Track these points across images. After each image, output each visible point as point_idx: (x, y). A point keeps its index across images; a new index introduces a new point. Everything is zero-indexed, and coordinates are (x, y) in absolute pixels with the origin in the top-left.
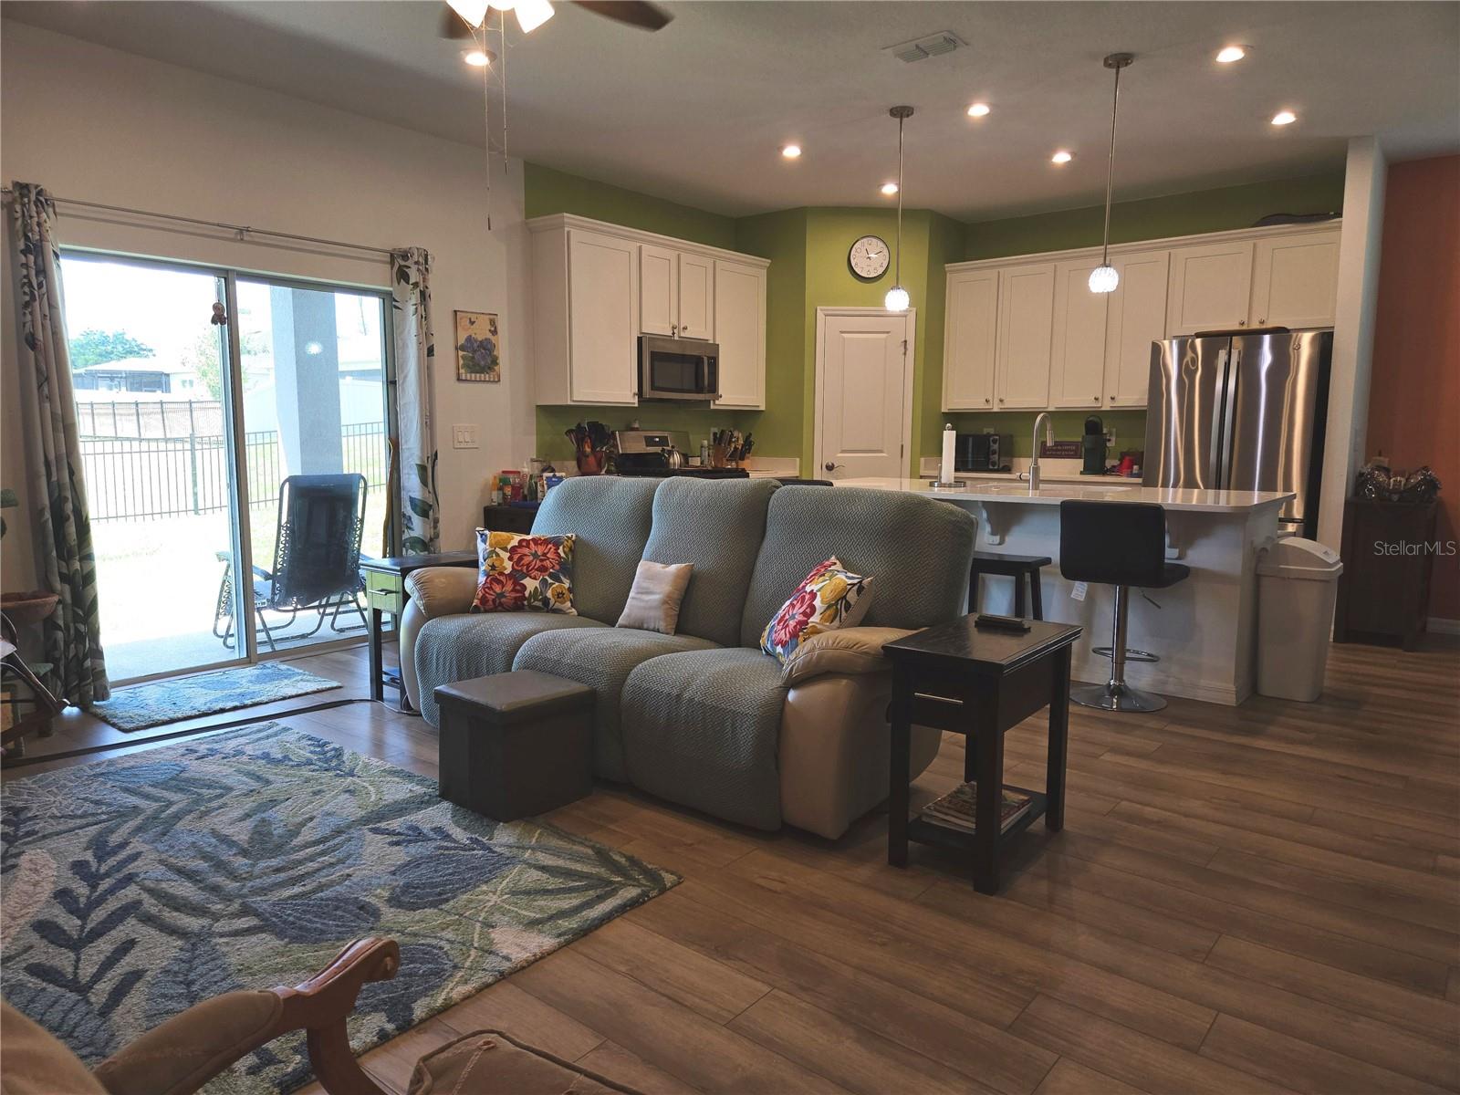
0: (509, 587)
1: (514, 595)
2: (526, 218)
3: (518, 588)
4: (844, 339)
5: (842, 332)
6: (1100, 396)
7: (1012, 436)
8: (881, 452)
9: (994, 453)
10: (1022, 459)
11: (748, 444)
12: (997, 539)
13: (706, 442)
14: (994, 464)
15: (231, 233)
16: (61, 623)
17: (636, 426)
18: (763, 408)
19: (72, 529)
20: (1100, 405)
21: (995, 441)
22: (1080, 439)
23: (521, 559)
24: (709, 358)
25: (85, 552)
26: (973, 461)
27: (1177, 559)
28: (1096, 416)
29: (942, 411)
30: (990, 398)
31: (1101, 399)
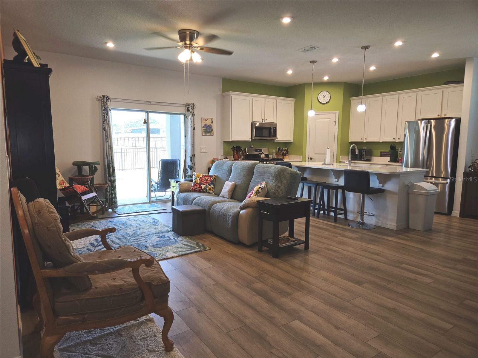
0: (198, 187)
1: (199, 188)
2: (222, 92)
3: (200, 187)
4: (316, 121)
5: (315, 119)
6: (395, 138)
7: (371, 150)
8: (325, 154)
9: (364, 155)
10: (374, 157)
11: (287, 151)
12: (337, 180)
13: (274, 151)
14: (363, 158)
15: (148, 103)
16: (108, 190)
17: (253, 146)
18: (292, 141)
19: (111, 170)
20: (395, 141)
21: (364, 151)
22: (388, 151)
23: (202, 180)
24: (273, 128)
25: (114, 175)
26: (359, 157)
27: (382, 187)
28: (393, 144)
29: (349, 142)
30: (363, 138)
31: (395, 139)
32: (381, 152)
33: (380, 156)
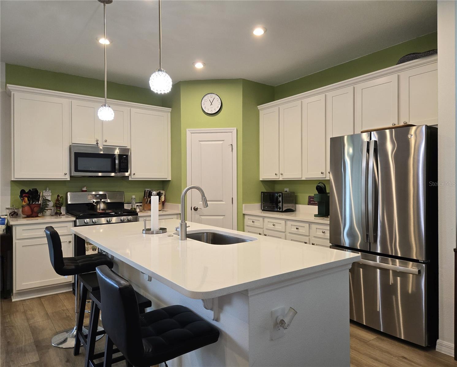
4: (200, 143)
5: (200, 141)
6: (324, 171)
8: (221, 201)
9: (280, 202)
10: (300, 205)
13: (134, 197)
14: (280, 208)
17: (85, 189)
18: (170, 180)
20: (324, 176)
21: (280, 196)
22: (315, 195)
24: (121, 155)
28: (323, 183)
29: (260, 180)
30: (277, 173)
31: (324, 173)
32: (309, 196)
33: (308, 205)
